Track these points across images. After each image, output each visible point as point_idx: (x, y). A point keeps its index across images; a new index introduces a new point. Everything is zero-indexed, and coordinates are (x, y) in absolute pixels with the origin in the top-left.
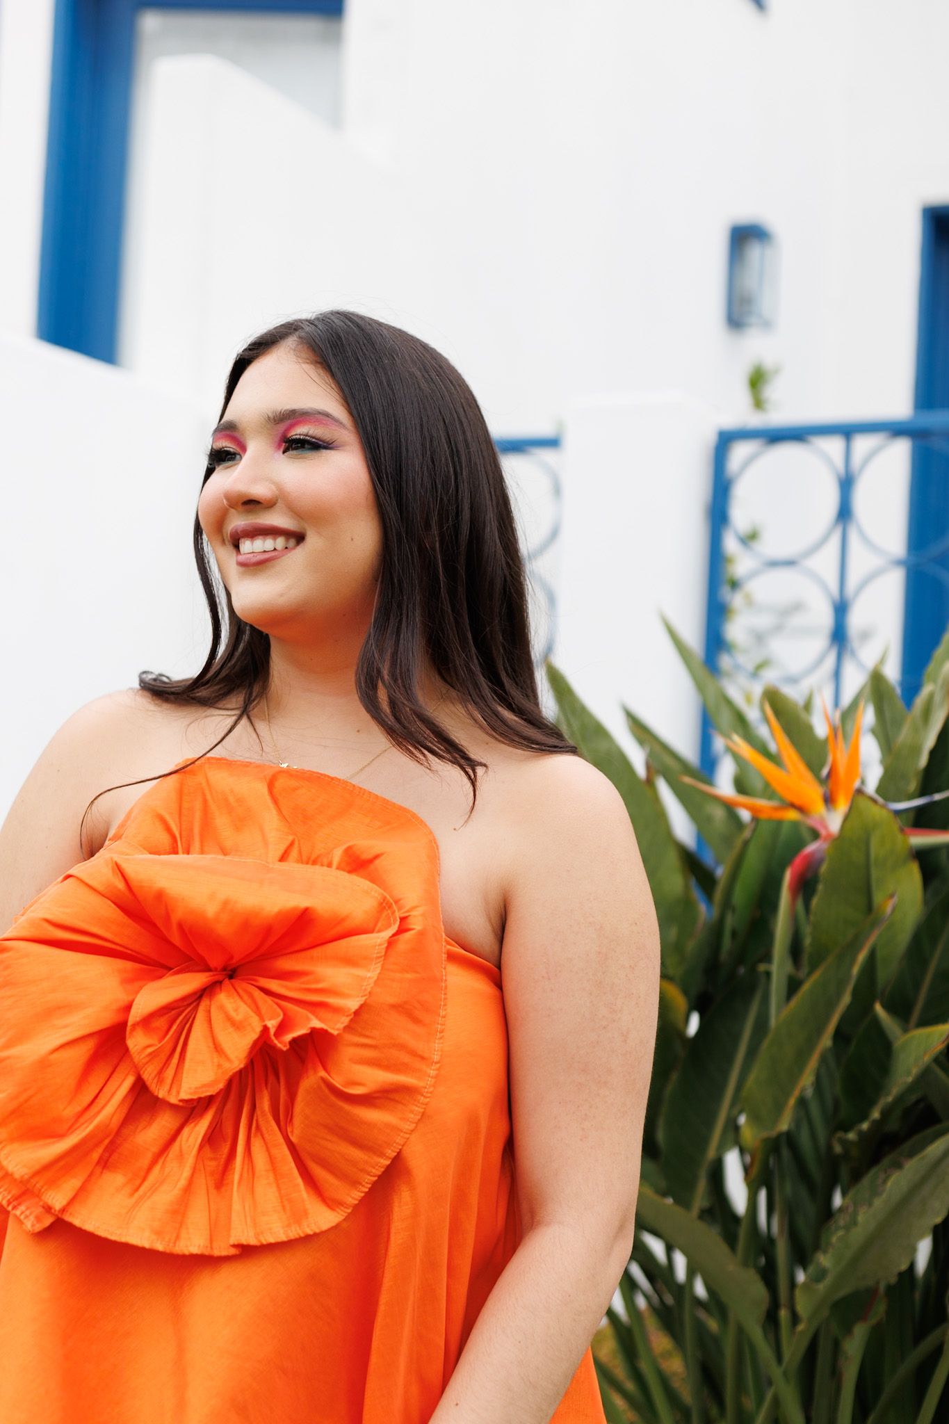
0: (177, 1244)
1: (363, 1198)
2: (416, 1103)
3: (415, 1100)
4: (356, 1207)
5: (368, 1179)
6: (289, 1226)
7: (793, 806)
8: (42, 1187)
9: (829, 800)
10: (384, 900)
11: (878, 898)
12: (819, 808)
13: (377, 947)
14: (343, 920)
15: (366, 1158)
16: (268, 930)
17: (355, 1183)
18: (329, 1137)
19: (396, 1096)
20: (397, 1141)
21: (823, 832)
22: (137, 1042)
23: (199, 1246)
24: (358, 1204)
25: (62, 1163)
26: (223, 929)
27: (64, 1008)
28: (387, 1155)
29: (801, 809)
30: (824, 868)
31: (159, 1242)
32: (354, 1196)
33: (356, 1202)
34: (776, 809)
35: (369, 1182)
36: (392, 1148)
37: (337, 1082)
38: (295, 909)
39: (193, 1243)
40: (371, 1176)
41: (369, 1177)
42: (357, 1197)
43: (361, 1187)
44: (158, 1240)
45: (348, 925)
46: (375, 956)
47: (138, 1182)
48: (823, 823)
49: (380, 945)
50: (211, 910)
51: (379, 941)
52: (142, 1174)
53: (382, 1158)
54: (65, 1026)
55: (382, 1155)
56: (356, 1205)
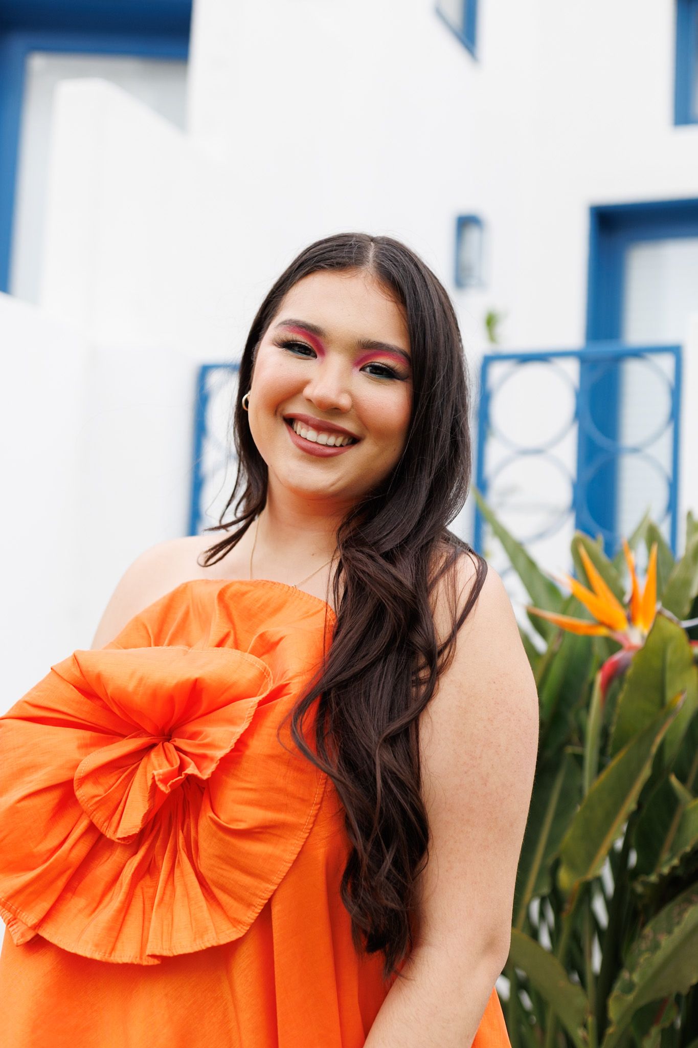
0: (113, 955)
1: (258, 917)
2: (296, 837)
3: (295, 836)
4: (252, 926)
5: (260, 902)
6: (195, 940)
7: (602, 624)
8: (17, 909)
9: (631, 620)
10: (265, 671)
11: (670, 695)
12: (623, 627)
13: (249, 709)
14: (230, 687)
15: (256, 883)
16: (171, 699)
17: (249, 905)
18: (224, 867)
19: (278, 832)
20: (281, 869)
21: (626, 644)
22: (83, 793)
23: (130, 957)
24: (254, 922)
25: (31, 889)
26: (140, 700)
27: (32, 768)
28: (273, 881)
29: (610, 627)
30: (630, 672)
31: (97, 953)
32: (250, 916)
33: (253, 921)
34: (591, 627)
35: (260, 904)
36: (277, 875)
37: (223, 820)
38: (188, 680)
39: (126, 953)
40: (262, 899)
41: (260, 900)
42: (252, 917)
43: (254, 908)
44: (96, 951)
45: (233, 692)
46: (247, 716)
47: (94, 905)
48: (626, 637)
49: (252, 707)
50: (131, 686)
51: (252, 704)
52: (98, 899)
53: (270, 884)
54: (31, 782)
55: (268, 881)
56: (253, 924)
